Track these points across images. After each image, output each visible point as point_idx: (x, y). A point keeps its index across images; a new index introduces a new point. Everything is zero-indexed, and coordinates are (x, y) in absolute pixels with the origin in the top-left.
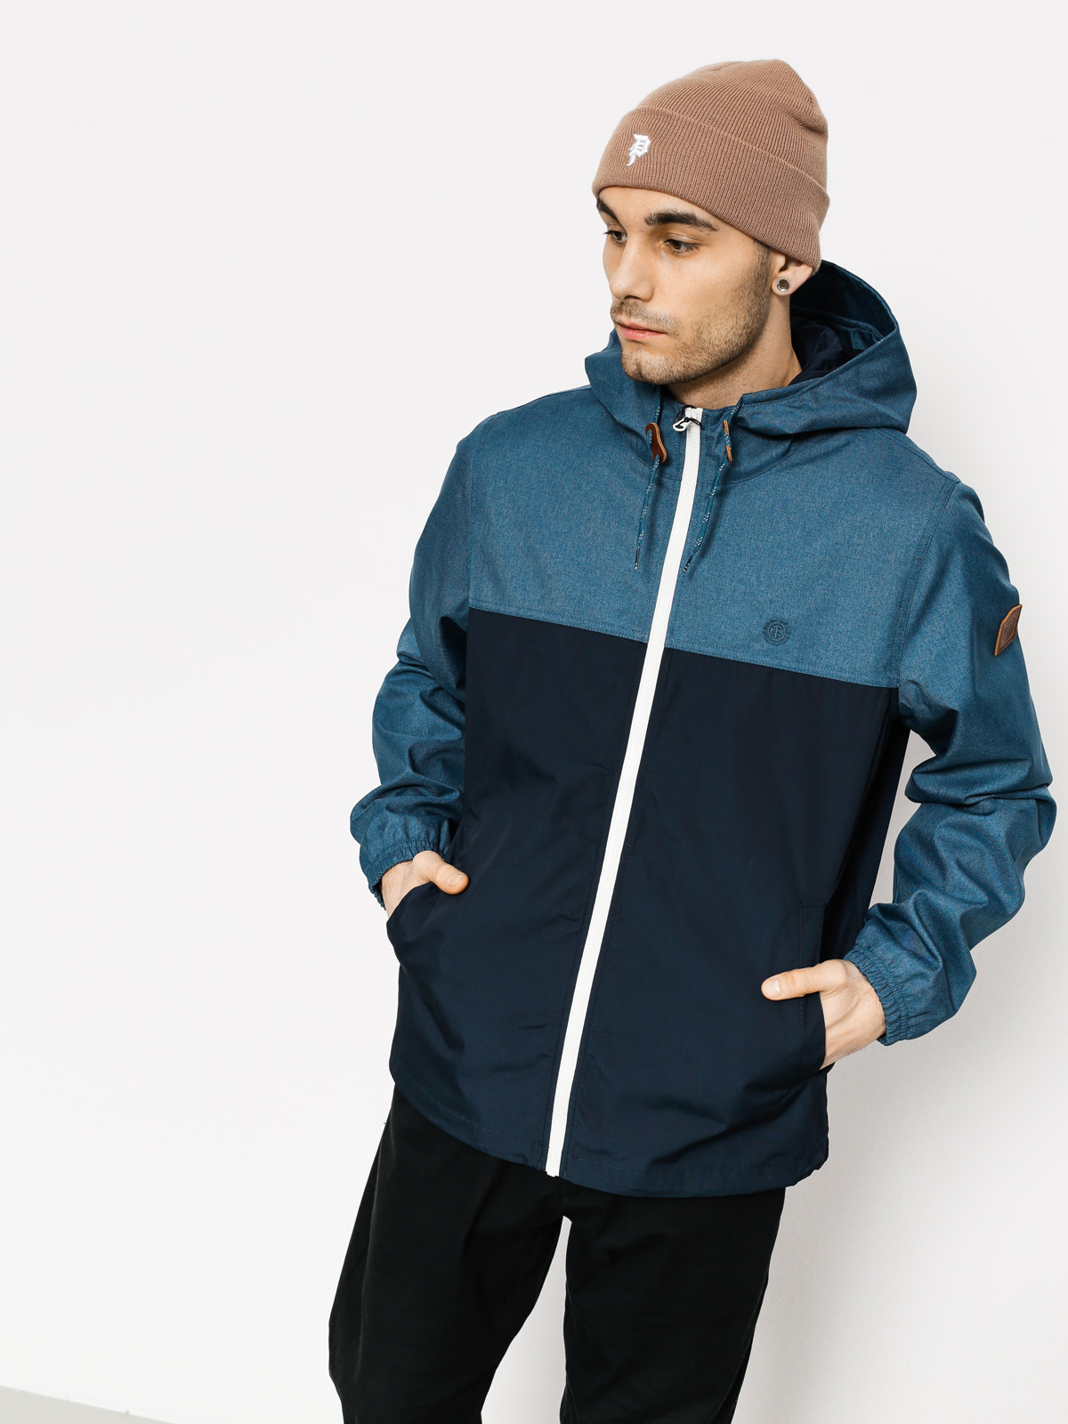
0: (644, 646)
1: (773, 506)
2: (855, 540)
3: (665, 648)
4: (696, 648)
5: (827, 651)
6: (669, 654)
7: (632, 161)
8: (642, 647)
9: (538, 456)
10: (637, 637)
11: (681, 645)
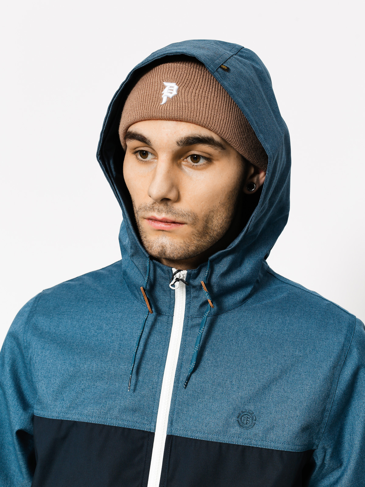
0: (153, 435)
1: (237, 333)
2: (297, 353)
3: (167, 436)
4: (189, 435)
5: (283, 431)
6: (171, 440)
7: (164, 100)
8: (150, 436)
9: (72, 310)
10: (146, 428)
11: (179, 432)
